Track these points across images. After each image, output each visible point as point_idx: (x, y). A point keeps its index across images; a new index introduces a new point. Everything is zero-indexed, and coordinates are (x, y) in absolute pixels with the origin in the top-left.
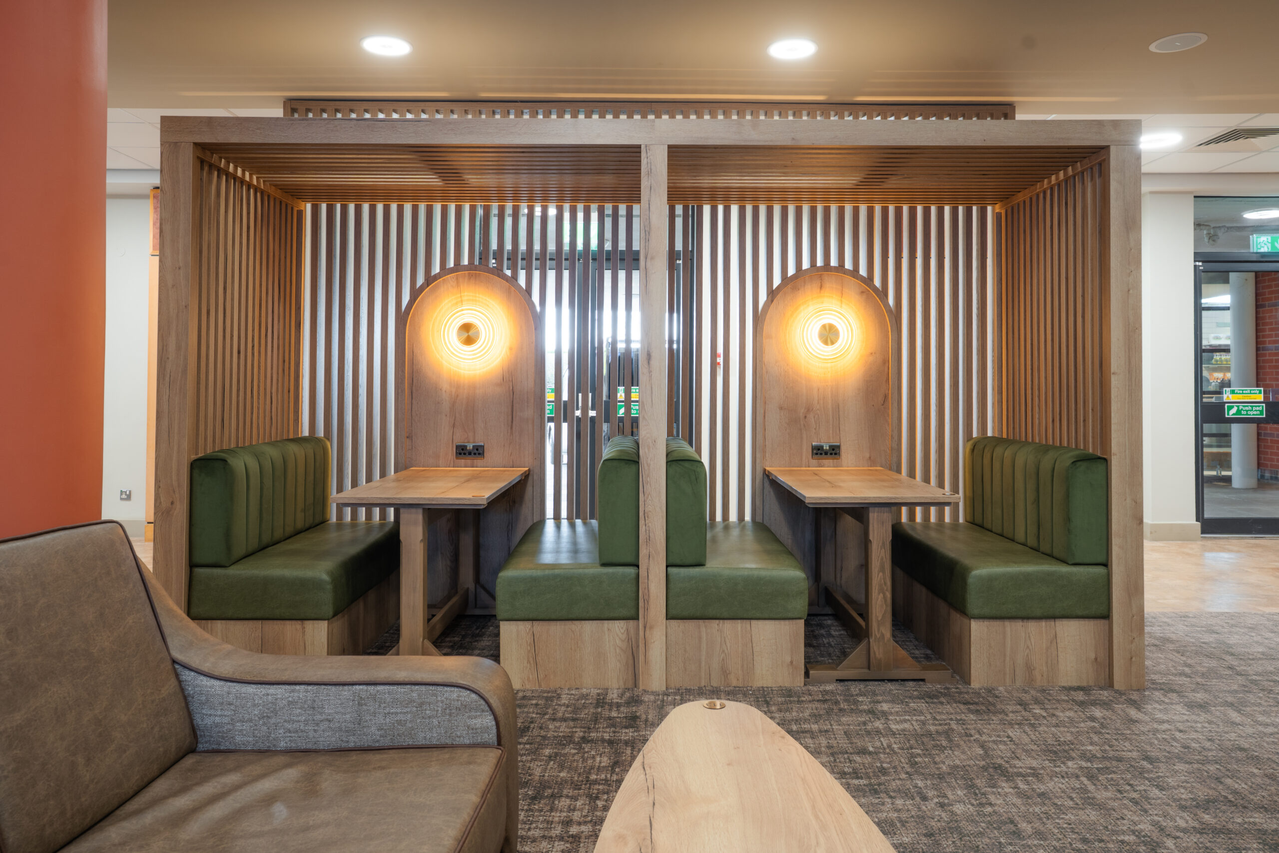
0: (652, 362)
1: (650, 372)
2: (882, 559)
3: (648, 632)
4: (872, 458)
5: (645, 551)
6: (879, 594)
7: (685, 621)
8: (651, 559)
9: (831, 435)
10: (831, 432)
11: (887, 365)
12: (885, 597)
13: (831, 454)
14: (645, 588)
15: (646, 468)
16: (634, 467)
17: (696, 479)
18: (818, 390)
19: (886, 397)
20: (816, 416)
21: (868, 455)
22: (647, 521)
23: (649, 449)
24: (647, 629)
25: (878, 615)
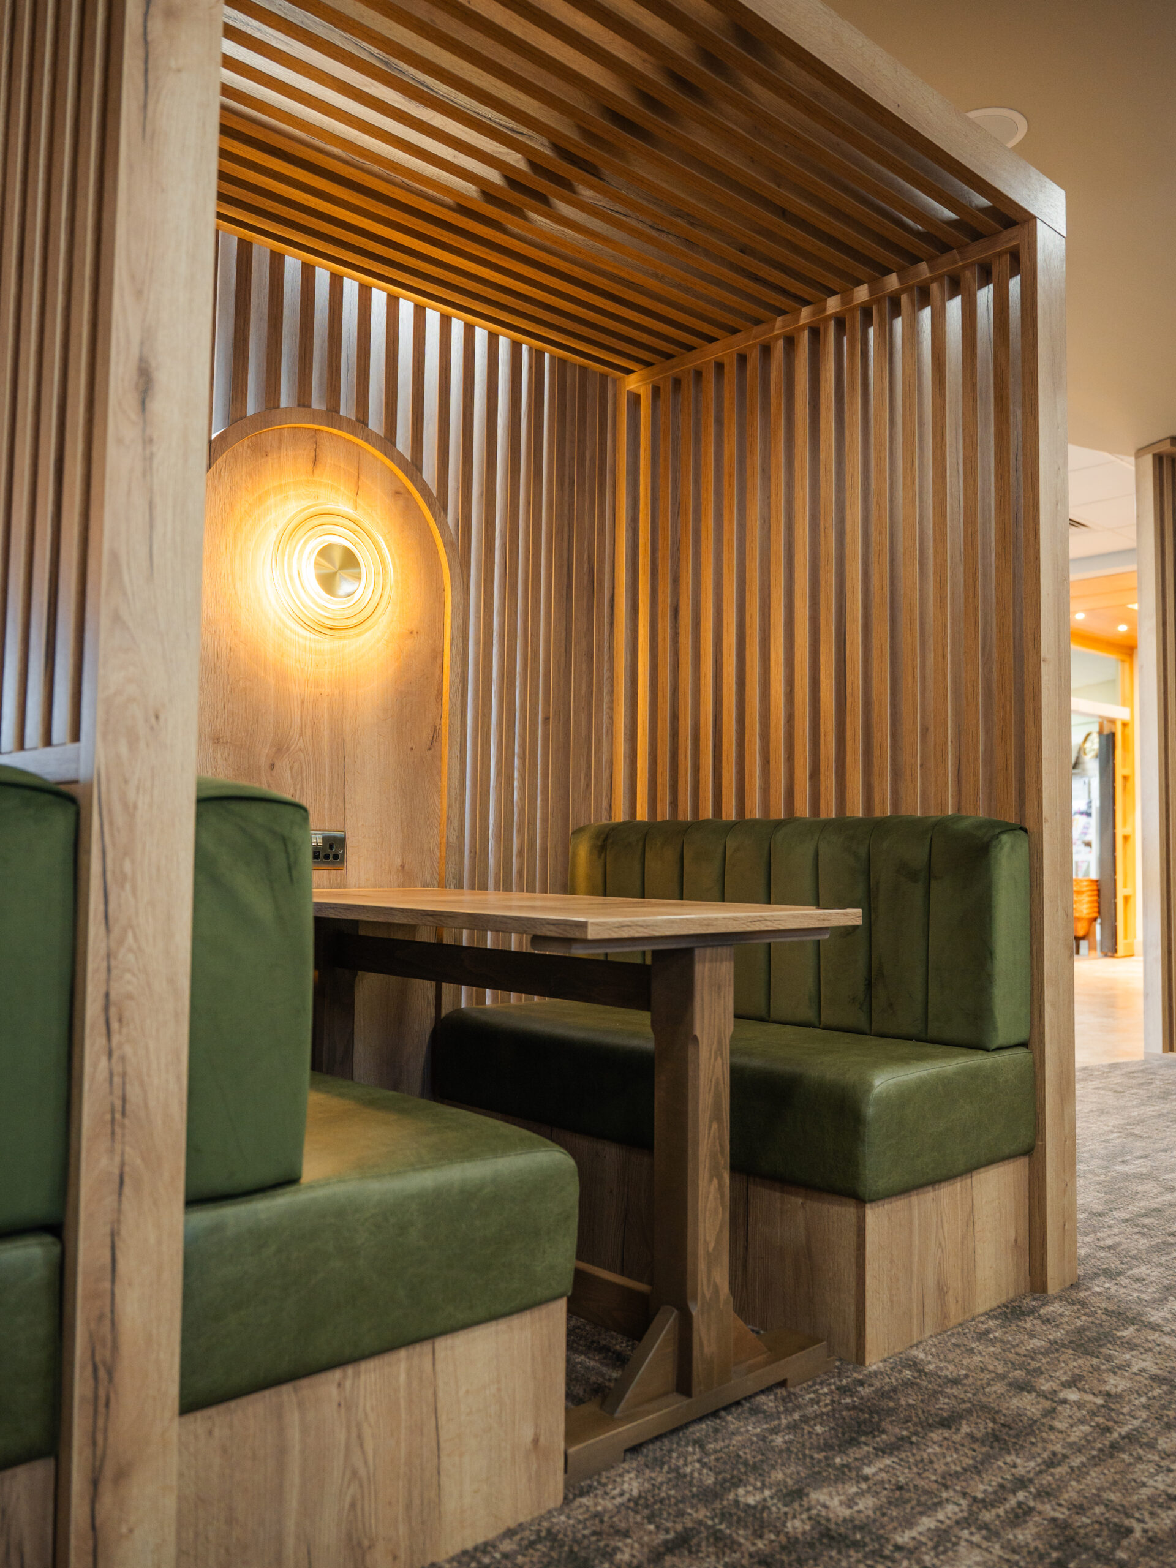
0: (158, 404)
1: (148, 441)
2: (717, 1083)
3: (107, 1499)
4: (406, 867)
5: (104, 1161)
6: (711, 1180)
7: (232, 1404)
8: (127, 1190)
9: (326, 812)
10: (326, 805)
11: (439, 661)
12: (721, 1187)
13: (327, 857)
14: (101, 1318)
15: (120, 819)
16: (59, 821)
17: (290, 869)
18: (302, 702)
19: (436, 730)
20: (296, 765)
21: (398, 861)
22: (116, 1039)
23: (133, 744)
24: (106, 1486)
25: (708, 1238)
